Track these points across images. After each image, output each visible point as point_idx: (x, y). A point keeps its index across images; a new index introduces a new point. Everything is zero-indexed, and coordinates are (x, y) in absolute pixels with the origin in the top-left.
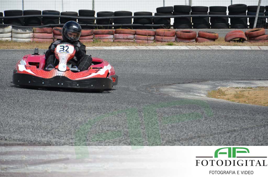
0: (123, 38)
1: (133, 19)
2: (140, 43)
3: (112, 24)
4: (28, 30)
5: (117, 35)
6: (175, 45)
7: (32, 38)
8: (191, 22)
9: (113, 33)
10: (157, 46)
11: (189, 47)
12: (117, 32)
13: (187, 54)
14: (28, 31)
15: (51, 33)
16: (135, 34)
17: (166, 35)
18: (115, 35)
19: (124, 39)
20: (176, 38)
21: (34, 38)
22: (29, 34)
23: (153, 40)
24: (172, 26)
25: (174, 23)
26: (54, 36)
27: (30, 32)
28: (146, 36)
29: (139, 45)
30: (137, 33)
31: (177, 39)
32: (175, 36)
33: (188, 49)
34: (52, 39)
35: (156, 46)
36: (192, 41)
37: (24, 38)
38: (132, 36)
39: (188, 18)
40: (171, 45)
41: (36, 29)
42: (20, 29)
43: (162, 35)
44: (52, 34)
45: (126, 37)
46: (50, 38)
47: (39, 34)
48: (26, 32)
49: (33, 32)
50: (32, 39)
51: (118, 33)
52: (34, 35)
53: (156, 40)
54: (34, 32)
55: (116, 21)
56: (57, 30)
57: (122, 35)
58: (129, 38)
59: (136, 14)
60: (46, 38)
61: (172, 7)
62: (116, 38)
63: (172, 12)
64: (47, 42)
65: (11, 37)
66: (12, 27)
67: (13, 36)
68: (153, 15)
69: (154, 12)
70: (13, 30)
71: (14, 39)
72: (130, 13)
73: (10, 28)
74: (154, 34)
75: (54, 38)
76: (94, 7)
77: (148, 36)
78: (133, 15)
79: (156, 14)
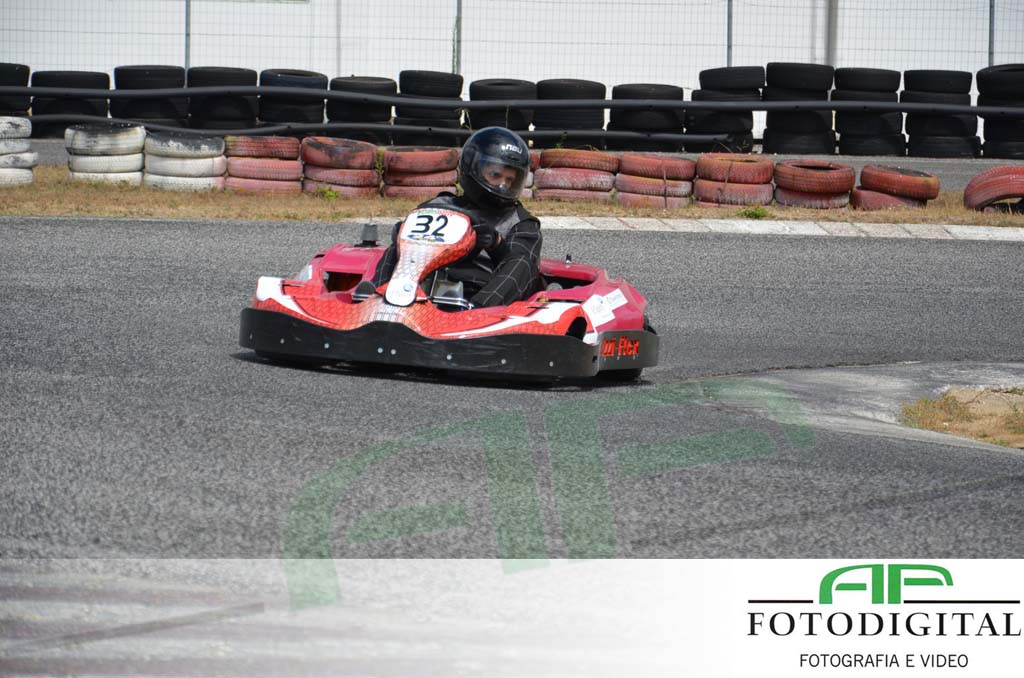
0: (570, 185)
1: (607, 112)
2: (636, 204)
3: (527, 129)
4: (206, 143)
5: (549, 171)
6: (773, 218)
7: (222, 175)
8: (834, 128)
10: (703, 220)
11: (827, 225)
12: (548, 159)
13: (820, 255)
14: (205, 149)
15: (295, 159)
16: (619, 169)
17: (737, 177)
18: (540, 170)
19: (573, 189)
20: (774, 192)
21: (230, 176)
22: (210, 160)
23: (685, 196)
24: (758, 142)
25: (765, 131)
26: (304, 171)
27: (215, 152)
28: (661, 181)
29: (636, 214)
30: (626, 166)
31: (779, 193)
32: (773, 182)
33: (824, 233)
34: (297, 180)
35: (700, 217)
36: (837, 202)
37: (190, 176)
38: (604, 179)
39: (821, 112)
40: (756, 216)
41: (239, 141)
42: (174, 141)
43: (720, 177)
44: (298, 164)
45: (584, 179)
46: (293, 176)
47: (248, 160)
48: (198, 153)
49: (227, 154)
50: (221, 179)
51: (554, 167)
52: (228, 164)
53: (697, 197)
54: (232, 152)
55: (542, 117)
56: (319, 146)
57: (568, 172)
58: (593, 184)
59: (619, 92)
60: (273, 176)
61: (762, 68)
62: (544, 185)
63: (761, 90)
64: (277, 191)
65: (142, 169)
66: (144, 131)
67: (147, 165)
68: (687, 97)
69: (690, 85)
70: (150, 141)
71: (151, 178)
72: (598, 90)
73: (137, 135)
74: (691, 172)
75: (306, 178)
76: (459, 63)
77: (668, 179)
78: (609, 96)
79: (696, 95)
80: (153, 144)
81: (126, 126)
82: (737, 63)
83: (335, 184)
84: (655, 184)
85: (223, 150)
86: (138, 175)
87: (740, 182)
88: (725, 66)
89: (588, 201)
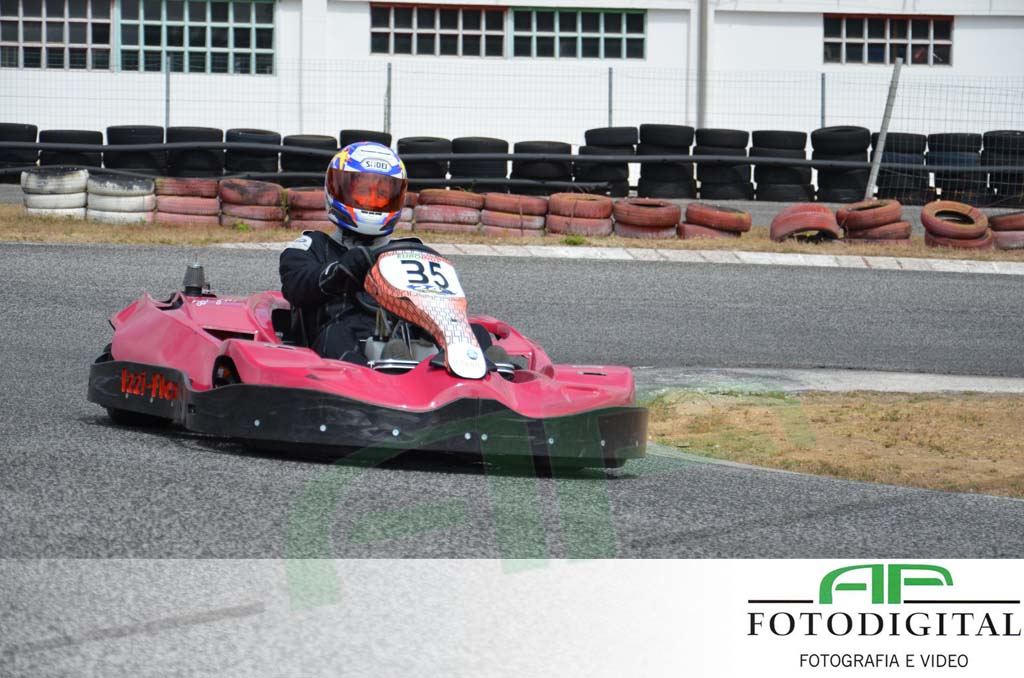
0: (442, 219)
1: (510, 164)
2: (496, 235)
3: (444, 177)
4: (138, 184)
5: (425, 208)
6: (589, 245)
7: (152, 211)
8: (695, 177)
9: (412, 204)
10: (527, 247)
11: (634, 251)
12: (424, 198)
13: (615, 276)
14: (136, 189)
15: (214, 197)
16: (483, 207)
17: (582, 213)
18: (419, 207)
19: (445, 222)
20: (613, 226)
21: (159, 211)
22: (141, 198)
23: (539, 229)
24: (633, 188)
25: (640, 180)
26: (221, 207)
27: (145, 191)
28: (518, 216)
29: (471, 242)
30: (489, 204)
31: (617, 226)
32: (612, 217)
33: (629, 258)
34: (215, 215)
35: (526, 244)
36: (665, 233)
37: (125, 211)
38: (472, 215)
39: (685, 164)
40: (574, 244)
41: (166, 183)
42: (111, 182)
43: (567, 213)
44: (215, 202)
45: (454, 215)
46: (209, 212)
47: (173, 198)
48: (131, 192)
49: (156, 193)
50: (150, 214)
51: (429, 204)
52: (157, 202)
53: (548, 230)
54: (160, 192)
55: (458, 168)
56: (232, 186)
57: (440, 209)
58: (461, 219)
59: (519, 147)
60: (194, 211)
61: (635, 129)
62: (422, 219)
63: (635, 146)
64: (195, 225)
65: (85, 206)
66: (88, 175)
67: (89, 203)
68: (575, 151)
69: (577, 142)
70: (91, 182)
71: (93, 213)
72: (502, 146)
73: (82, 176)
74: (543, 209)
75: (223, 213)
76: (389, 124)
77: (524, 214)
78: (511, 150)
79: (582, 150)
80: (94, 185)
81: (73, 170)
82: (616, 124)
83: (246, 218)
84: (513, 219)
85: (153, 189)
86: (82, 210)
87: (584, 217)
88: (606, 125)
89: (457, 233)
